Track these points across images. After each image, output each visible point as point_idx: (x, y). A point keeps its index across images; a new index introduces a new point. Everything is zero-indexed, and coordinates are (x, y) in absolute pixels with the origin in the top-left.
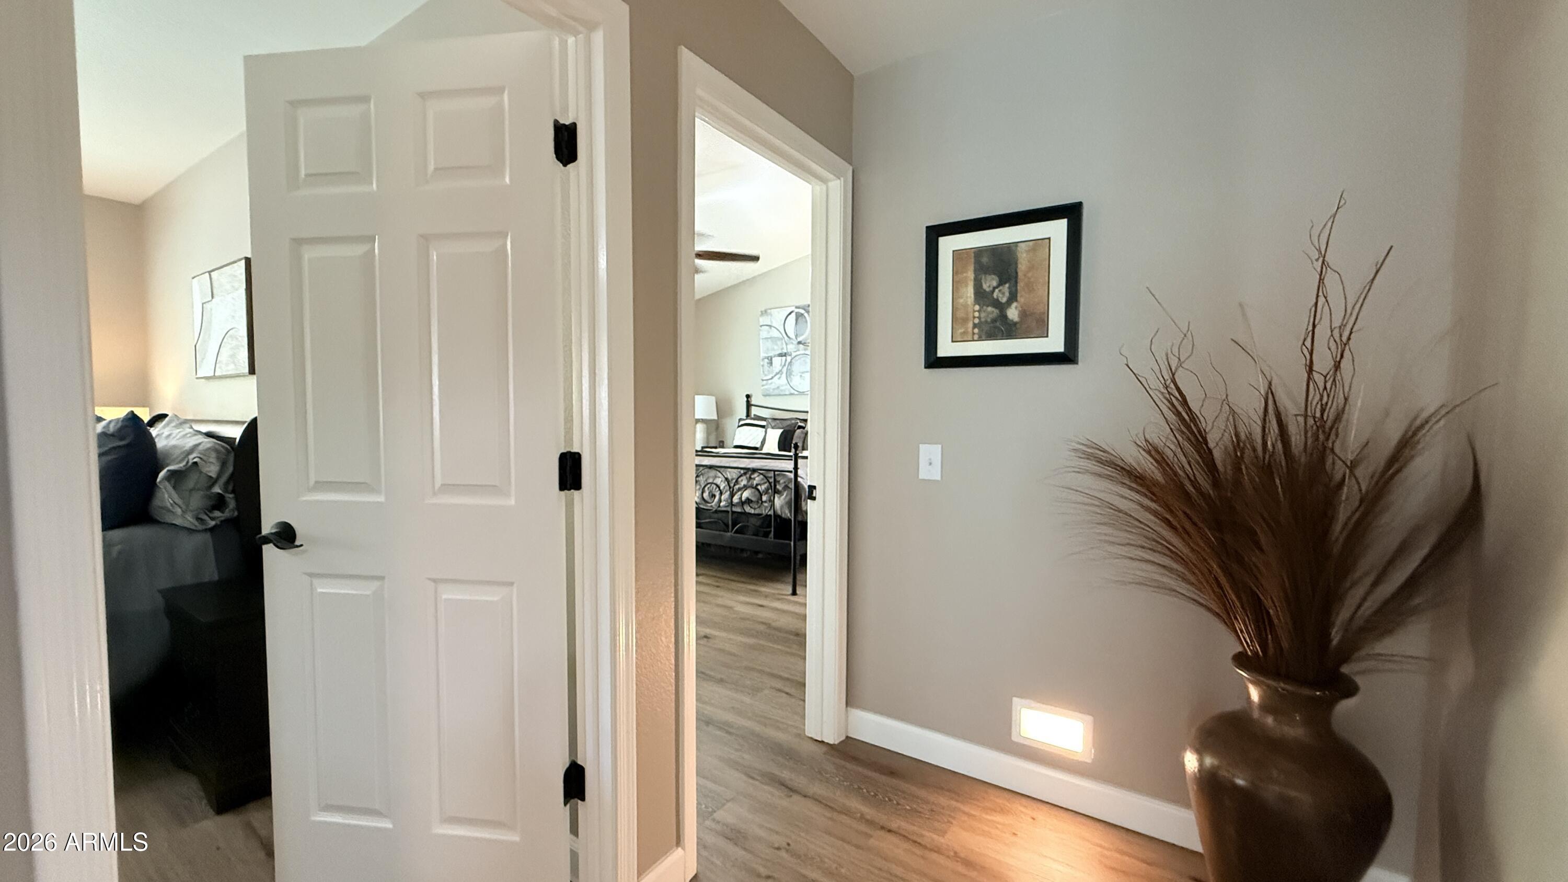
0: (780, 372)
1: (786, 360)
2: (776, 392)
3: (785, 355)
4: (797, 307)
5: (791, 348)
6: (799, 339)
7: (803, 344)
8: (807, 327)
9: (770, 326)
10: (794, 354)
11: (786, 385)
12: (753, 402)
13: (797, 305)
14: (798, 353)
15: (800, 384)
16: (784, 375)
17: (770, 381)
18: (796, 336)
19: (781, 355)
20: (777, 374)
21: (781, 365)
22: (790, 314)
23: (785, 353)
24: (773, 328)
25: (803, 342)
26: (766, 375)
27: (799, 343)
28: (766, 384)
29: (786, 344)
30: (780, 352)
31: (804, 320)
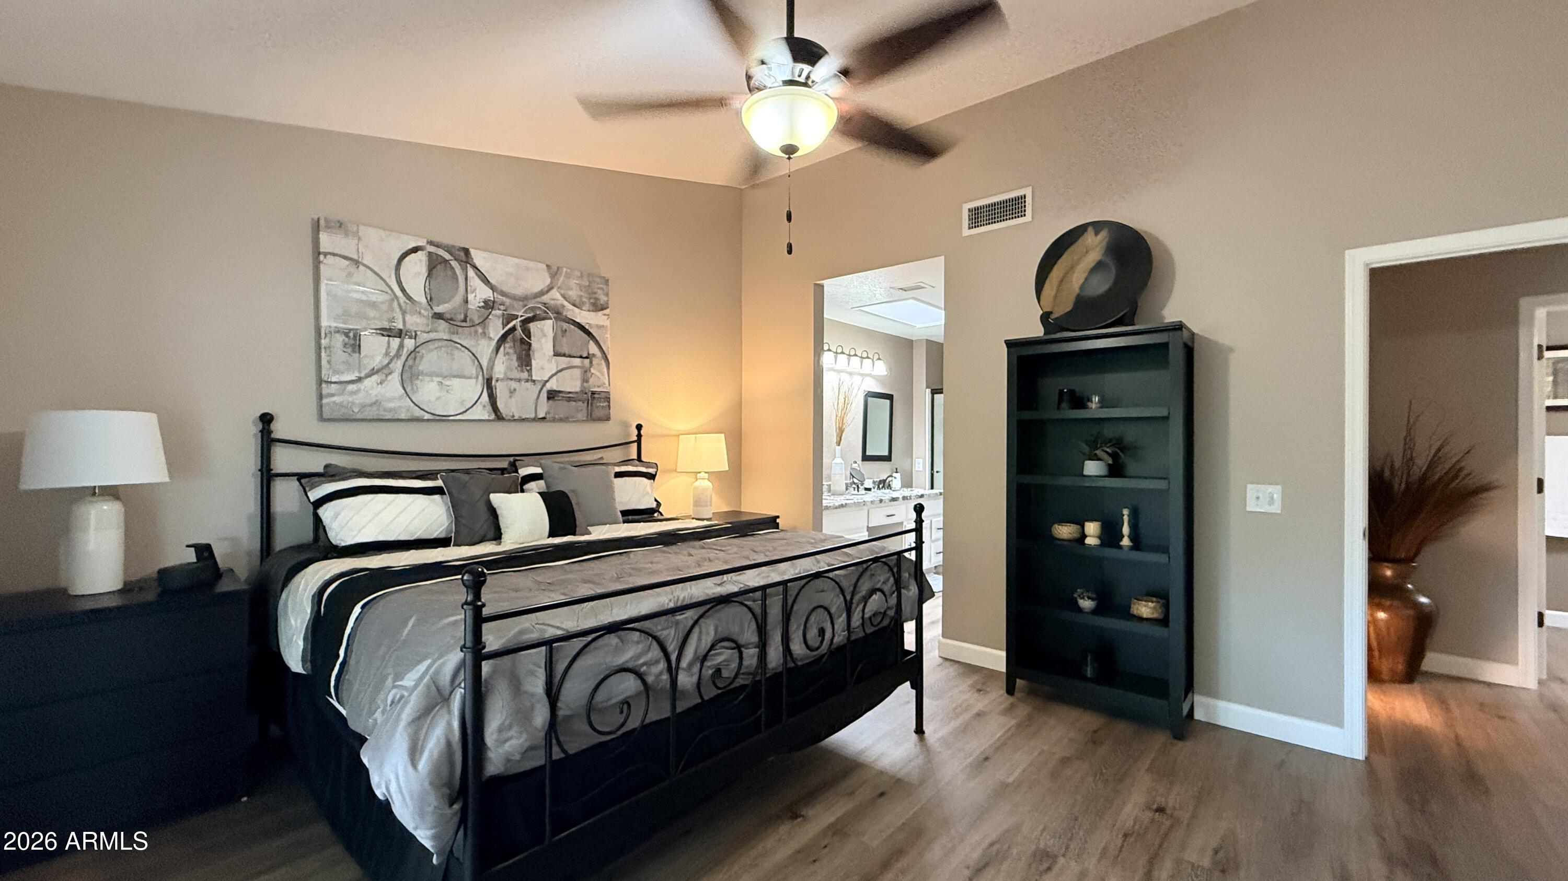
0: (383, 370)
1: (401, 346)
2: (368, 414)
3: (400, 334)
4: (431, 243)
5: (415, 322)
6: (439, 309)
7: (447, 320)
8: (457, 288)
9: (357, 263)
10: (423, 337)
11: (401, 398)
12: (277, 435)
13: (436, 239)
14: (433, 335)
15: (438, 398)
16: (395, 378)
17: (351, 387)
18: (430, 301)
19: (388, 332)
20: (373, 372)
21: (387, 354)
22: (415, 250)
23: (401, 330)
24: (361, 267)
25: (448, 316)
26: (336, 372)
27: (438, 316)
28: (342, 393)
29: (404, 313)
30: (386, 325)
31: (449, 273)
